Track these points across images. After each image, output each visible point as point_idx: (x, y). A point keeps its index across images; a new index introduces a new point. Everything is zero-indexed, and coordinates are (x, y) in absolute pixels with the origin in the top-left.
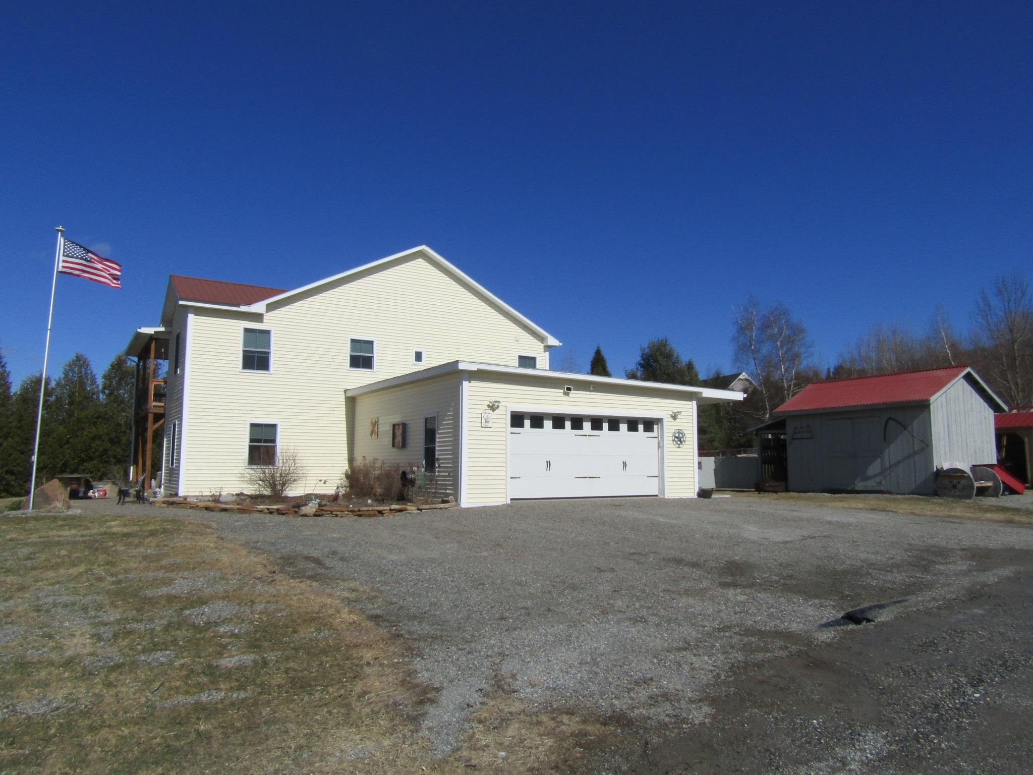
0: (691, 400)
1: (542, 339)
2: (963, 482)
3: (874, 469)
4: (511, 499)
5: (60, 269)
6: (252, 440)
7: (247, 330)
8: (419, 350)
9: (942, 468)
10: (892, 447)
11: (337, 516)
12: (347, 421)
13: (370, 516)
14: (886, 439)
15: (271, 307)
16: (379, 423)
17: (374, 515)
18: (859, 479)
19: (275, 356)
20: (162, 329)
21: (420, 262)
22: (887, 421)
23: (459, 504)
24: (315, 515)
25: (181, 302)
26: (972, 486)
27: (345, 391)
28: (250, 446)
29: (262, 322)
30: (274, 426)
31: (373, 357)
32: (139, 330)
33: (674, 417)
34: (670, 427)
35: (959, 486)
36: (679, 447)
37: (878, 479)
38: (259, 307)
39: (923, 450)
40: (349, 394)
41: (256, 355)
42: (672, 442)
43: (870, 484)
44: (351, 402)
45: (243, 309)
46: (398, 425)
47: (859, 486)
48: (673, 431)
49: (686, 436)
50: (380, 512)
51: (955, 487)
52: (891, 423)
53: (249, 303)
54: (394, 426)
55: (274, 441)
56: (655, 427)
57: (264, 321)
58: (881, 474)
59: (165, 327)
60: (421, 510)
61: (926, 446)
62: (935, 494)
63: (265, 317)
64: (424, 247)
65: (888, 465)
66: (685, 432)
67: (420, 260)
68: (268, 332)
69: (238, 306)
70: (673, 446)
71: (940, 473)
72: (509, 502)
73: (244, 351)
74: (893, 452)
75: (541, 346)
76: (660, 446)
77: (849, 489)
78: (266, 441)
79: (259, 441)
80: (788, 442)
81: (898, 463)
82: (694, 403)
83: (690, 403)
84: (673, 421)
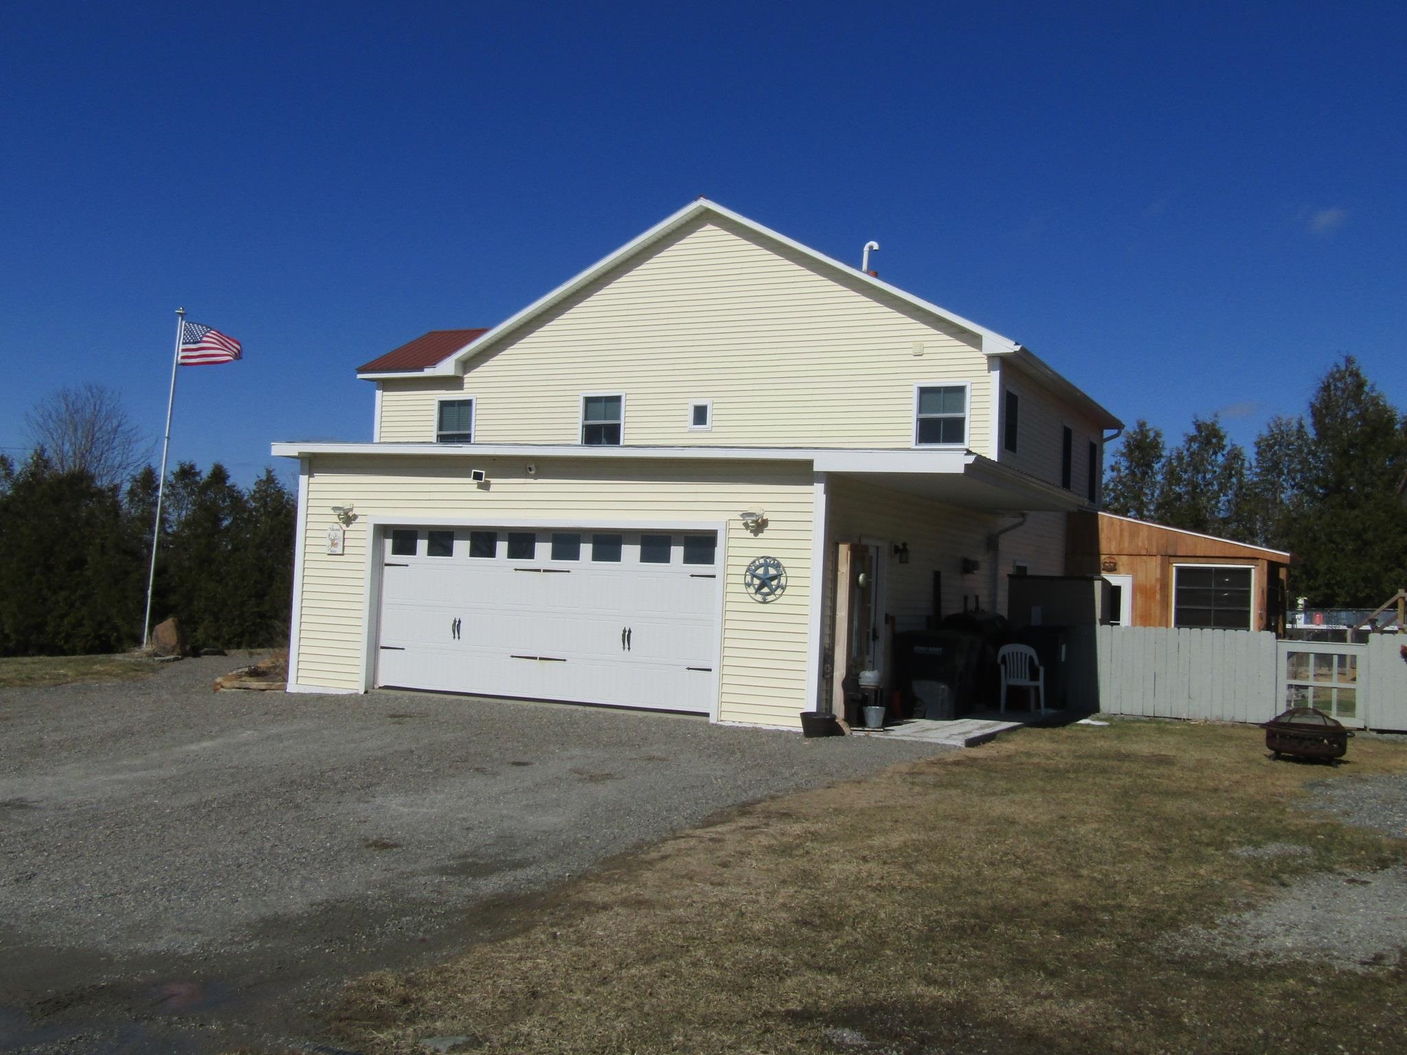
0: (809, 482)
1: (979, 342)
5: (180, 361)
7: (443, 404)
8: (700, 403)
15: (469, 364)
21: (709, 232)
23: (286, 687)
25: (360, 376)
29: (460, 389)
31: (619, 425)
36: (765, 602)
38: (448, 367)
42: (743, 588)
45: (428, 372)
48: (748, 562)
49: (789, 572)
53: (433, 363)
57: (463, 386)
63: (463, 381)
64: (703, 203)
66: (784, 563)
67: (709, 227)
68: (468, 403)
69: (421, 370)
70: (747, 598)
82: (819, 489)
84: (752, 535)
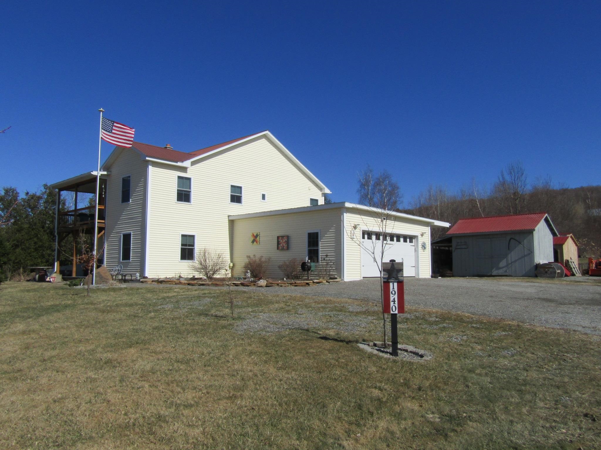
0: (428, 226)
1: (321, 189)
2: (551, 270)
3: (503, 264)
4: (363, 277)
6: (182, 245)
7: (179, 178)
8: (264, 193)
9: (540, 263)
10: (512, 253)
11: (281, 286)
12: (229, 234)
13: (302, 286)
14: (509, 248)
15: (193, 164)
16: (260, 235)
17: (305, 286)
18: (494, 269)
19: (194, 193)
20: (105, 173)
21: (264, 141)
22: (510, 240)
23: (343, 280)
24: (266, 286)
25: (147, 158)
26: (555, 272)
27: (229, 216)
28: (182, 248)
29: (186, 173)
30: (193, 236)
31: (242, 196)
32: (92, 173)
33: (422, 235)
34: (421, 240)
35: (549, 272)
36: (424, 251)
37: (504, 269)
38: (187, 164)
39: (529, 254)
40: (231, 218)
41: (184, 193)
42: (421, 248)
43: (500, 272)
44: (232, 223)
45: (179, 164)
46: (283, 237)
47: (495, 272)
48: (422, 243)
49: (426, 245)
50: (308, 284)
51: (546, 272)
52: (512, 240)
53: (182, 161)
54: (278, 237)
55: (193, 245)
56: (414, 240)
57: (188, 172)
58: (507, 266)
59: (107, 172)
60: (329, 282)
61: (531, 252)
62: (536, 276)
63: (188, 170)
64: (267, 132)
65: (510, 262)
66: (426, 243)
67: (264, 139)
68: (189, 179)
69: (177, 162)
70: (422, 250)
71: (538, 266)
72: (362, 279)
73: (178, 190)
74: (513, 256)
75: (320, 193)
76: (416, 251)
77: (489, 274)
78: (190, 245)
79: (186, 245)
80: (453, 251)
81: (516, 261)
82: (429, 228)
83: (427, 228)
84: (422, 237)
